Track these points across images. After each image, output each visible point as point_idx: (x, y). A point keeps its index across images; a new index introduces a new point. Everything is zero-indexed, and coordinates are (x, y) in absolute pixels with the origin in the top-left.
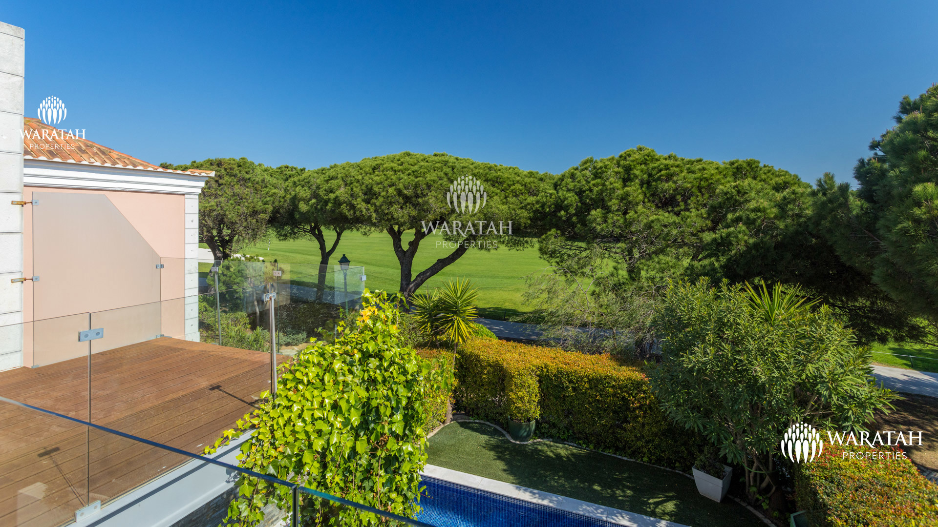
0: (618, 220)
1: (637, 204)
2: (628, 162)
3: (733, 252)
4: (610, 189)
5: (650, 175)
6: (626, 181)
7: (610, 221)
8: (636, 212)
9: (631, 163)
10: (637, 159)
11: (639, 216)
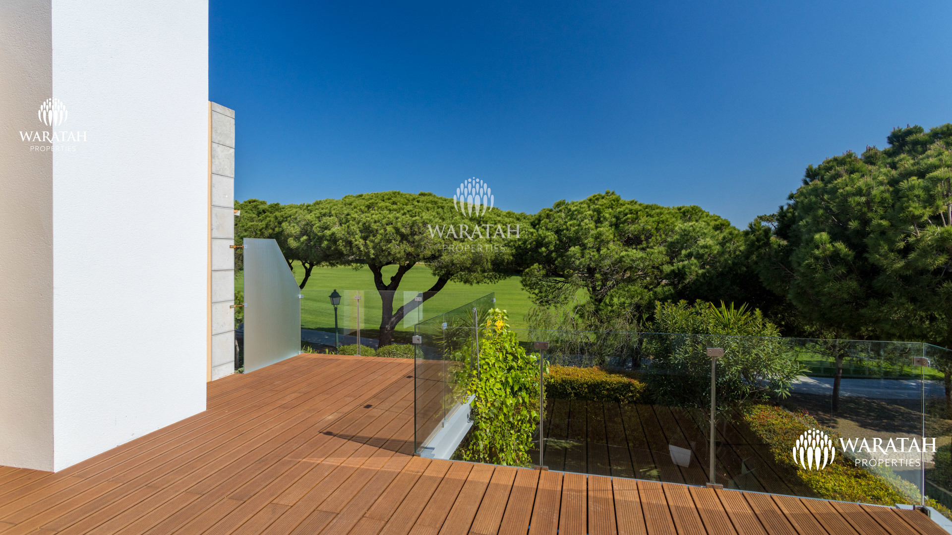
0: (594, 256)
1: (608, 242)
2: (597, 206)
3: (688, 280)
4: (585, 229)
5: (618, 218)
6: (598, 221)
7: (588, 256)
8: (608, 249)
9: (600, 207)
10: (605, 204)
11: (611, 252)
